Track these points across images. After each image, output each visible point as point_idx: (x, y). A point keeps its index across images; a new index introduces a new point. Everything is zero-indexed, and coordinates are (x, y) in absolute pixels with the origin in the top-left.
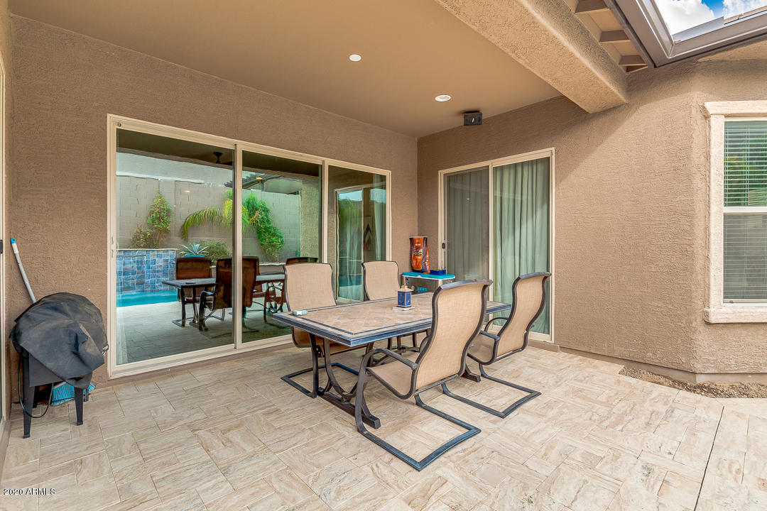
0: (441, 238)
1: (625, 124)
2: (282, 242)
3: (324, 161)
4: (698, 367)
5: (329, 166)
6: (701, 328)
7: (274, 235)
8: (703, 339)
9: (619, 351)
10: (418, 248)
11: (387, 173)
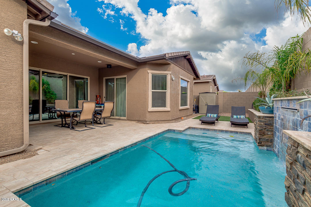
0: (104, 96)
1: (138, 72)
2: (56, 97)
3: (67, 74)
4: (147, 120)
5: (69, 75)
6: (148, 113)
7: (52, 94)
8: (148, 115)
9: (137, 119)
10: (98, 98)
11: (89, 78)
